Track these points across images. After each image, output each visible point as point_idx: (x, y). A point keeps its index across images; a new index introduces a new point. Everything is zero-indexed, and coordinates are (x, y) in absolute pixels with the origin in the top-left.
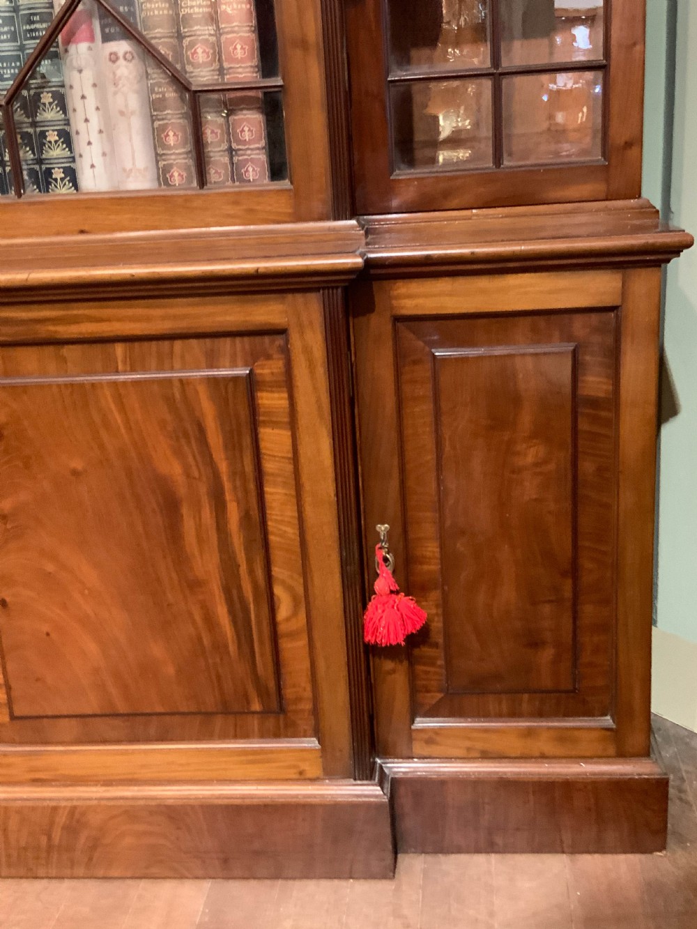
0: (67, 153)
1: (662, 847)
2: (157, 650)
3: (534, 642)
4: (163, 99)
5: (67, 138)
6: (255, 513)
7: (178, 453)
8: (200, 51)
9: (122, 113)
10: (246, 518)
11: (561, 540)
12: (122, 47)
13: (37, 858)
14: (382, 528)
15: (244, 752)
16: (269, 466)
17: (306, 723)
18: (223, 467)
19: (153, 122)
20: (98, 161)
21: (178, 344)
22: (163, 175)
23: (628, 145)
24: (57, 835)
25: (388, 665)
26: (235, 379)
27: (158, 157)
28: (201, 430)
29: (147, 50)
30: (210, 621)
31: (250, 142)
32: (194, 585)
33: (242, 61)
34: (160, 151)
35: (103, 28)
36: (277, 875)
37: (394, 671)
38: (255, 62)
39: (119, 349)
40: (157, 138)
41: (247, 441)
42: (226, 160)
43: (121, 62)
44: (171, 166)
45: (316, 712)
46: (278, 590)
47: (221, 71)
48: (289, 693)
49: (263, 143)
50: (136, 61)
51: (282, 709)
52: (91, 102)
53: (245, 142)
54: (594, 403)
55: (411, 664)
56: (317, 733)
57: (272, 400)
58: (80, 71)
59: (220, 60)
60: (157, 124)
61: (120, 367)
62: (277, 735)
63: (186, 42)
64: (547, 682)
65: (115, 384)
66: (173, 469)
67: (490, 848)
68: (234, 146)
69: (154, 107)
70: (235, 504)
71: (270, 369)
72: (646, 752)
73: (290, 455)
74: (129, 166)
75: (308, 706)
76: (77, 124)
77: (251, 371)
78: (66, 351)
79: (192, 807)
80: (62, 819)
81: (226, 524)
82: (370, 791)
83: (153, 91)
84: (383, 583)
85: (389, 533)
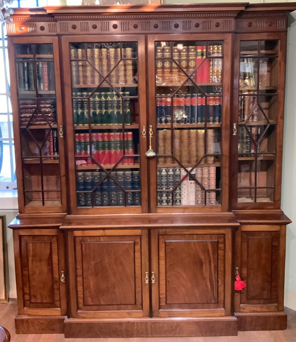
0: (180, 198)
1: (286, 329)
2: (196, 291)
3: (264, 290)
4: (199, 190)
5: (180, 195)
6: (216, 265)
7: (204, 254)
8: (206, 183)
9: (191, 192)
10: (215, 266)
11: (269, 271)
12: (193, 181)
13: (169, 332)
14: (237, 268)
15: (211, 311)
16: (219, 257)
17: (222, 305)
18: (212, 257)
19: (196, 193)
20: (186, 199)
21: (205, 236)
22: (197, 202)
23: (278, 200)
24: (173, 328)
25: (236, 294)
26: (215, 242)
27: (196, 199)
28: (208, 250)
29: (197, 182)
30: (206, 285)
31: (213, 197)
32: (204, 279)
33: (213, 184)
34: (197, 198)
35: (189, 178)
36: (215, 336)
37: (237, 295)
38: (215, 185)
39: (195, 236)
40: (196, 196)
41: (216, 252)
42: (208, 200)
43: (192, 184)
44: (199, 200)
45: (224, 303)
46: (219, 280)
47: (209, 186)
48: (219, 299)
49: (215, 197)
50: (195, 184)
51: (218, 303)
52: (186, 190)
53: (212, 197)
54: (275, 246)
55: (241, 294)
56: (224, 307)
57: (221, 246)
58: (185, 185)
59: (209, 184)
60: (197, 193)
61: (195, 239)
62: (217, 308)
63: (204, 181)
64: (265, 297)
65: (194, 242)
66: (203, 257)
67: (255, 330)
68: (210, 198)
69: (197, 191)
70: (213, 264)
71: (221, 240)
72: (283, 310)
73: (223, 255)
74: (191, 200)
75: (223, 302)
76: (183, 193)
77: (218, 240)
78: (186, 236)
79: (200, 322)
80: (175, 324)
81: (211, 267)
82: (234, 318)
83: (197, 188)
84: (238, 278)
85: (238, 269)
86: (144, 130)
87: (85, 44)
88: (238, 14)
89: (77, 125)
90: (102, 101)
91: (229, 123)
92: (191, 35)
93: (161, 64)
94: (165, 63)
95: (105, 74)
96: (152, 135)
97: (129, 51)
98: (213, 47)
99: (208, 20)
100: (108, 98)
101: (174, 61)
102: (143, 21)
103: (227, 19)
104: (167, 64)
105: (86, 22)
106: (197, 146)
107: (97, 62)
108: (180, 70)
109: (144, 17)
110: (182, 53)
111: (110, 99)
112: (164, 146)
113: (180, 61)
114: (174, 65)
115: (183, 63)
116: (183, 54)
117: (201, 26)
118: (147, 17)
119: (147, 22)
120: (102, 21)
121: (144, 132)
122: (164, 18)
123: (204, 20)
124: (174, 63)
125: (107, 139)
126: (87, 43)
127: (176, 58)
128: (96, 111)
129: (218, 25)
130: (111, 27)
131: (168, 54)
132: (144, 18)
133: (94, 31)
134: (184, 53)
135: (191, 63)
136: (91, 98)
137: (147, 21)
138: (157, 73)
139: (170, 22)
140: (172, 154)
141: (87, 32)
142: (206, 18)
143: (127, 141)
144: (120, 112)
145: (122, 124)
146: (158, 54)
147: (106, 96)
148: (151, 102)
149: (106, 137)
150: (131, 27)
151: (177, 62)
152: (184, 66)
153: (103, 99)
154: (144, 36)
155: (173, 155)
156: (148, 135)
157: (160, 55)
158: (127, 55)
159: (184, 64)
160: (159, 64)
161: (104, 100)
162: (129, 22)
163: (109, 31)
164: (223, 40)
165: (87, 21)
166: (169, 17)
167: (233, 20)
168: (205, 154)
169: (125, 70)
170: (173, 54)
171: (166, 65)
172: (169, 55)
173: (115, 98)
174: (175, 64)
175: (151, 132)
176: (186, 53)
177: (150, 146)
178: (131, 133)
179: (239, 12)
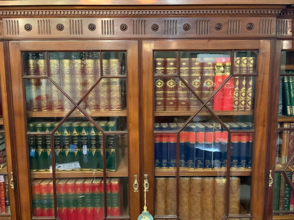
86: (136, 182)
87: (45, 53)
88: (283, 10)
89: (37, 171)
90: (74, 136)
91: (263, 172)
92: (209, 41)
93: (161, 83)
94: (168, 82)
95: (79, 96)
96: (148, 189)
97: (115, 63)
98: (240, 59)
99: (236, 18)
100: (83, 132)
101: (181, 79)
102: (135, 19)
103: (265, 18)
104: (172, 83)
105: (46, 20)
106: (214, 202)
107: (67, 80)
108: (191, 92)
109: (137, 13)
110: (193, 68)
111: (86, 134)
112: (166, 202)
113: (190, 79)
114: (180, 85)
115: (194, 82)
116: (195, 70)
117: (224, 29)
118: (141, 13)
119: (142, 21)
120: (72, 19)
121: (136, 185)
122: (167, 16)
123: (230, 18)
124: (180, 82)
125: (80, 192)
126: (49, 51)
127: (184, 75)
128: (65, 150)
129: (250, 27)
130: (86, 28)
131: (173, 68)
132: (137, 15)
133: (59, 33)
134: (197, 68)
135: (207, 82)
136: (57, 132)
137: (141, 19)
138: (157, 96)
139: (176, 21)
140: (178, 216)
141: (49, 36)
142: (232, 15)
143: (111, 194)
144: (100, 152)
145: (102, 170)
146: (157, 68)
147: (79, 129)
148: (147, 140)
149: (79, 189)
150: (117, 28)
151: (185, 80)
152: (197, 87)
153: (75, 133)
154: (137, 42)
155: (180, 217)
156: (141, 188)
157: (161, 70)
158: (111, 69)
159: (196, 83)
160: (159, 83)
161: (76, 135)
162: (113, 21)
163: (82, 34)
164: (258, 50)
165: (48, 19)
166: (176, 13)
167: (274, 19)
168: (227, 216)
169: (109, 91)
170: (181, 68)
171: (169, 84)
172: (173, 70)
173: (93, 133)
174: (183, 84)
175: (146, 184)
176: (200, 68)
177: (145, 206)
178: (117, 183)
179: (285, 7)
